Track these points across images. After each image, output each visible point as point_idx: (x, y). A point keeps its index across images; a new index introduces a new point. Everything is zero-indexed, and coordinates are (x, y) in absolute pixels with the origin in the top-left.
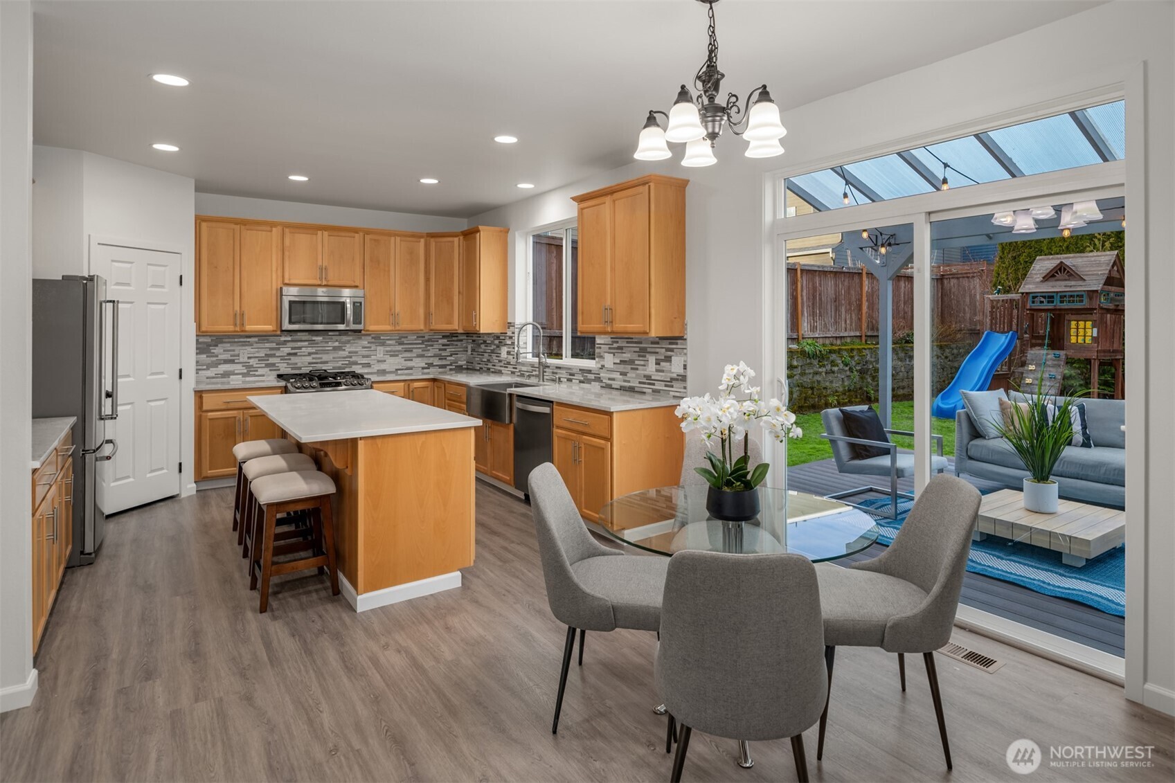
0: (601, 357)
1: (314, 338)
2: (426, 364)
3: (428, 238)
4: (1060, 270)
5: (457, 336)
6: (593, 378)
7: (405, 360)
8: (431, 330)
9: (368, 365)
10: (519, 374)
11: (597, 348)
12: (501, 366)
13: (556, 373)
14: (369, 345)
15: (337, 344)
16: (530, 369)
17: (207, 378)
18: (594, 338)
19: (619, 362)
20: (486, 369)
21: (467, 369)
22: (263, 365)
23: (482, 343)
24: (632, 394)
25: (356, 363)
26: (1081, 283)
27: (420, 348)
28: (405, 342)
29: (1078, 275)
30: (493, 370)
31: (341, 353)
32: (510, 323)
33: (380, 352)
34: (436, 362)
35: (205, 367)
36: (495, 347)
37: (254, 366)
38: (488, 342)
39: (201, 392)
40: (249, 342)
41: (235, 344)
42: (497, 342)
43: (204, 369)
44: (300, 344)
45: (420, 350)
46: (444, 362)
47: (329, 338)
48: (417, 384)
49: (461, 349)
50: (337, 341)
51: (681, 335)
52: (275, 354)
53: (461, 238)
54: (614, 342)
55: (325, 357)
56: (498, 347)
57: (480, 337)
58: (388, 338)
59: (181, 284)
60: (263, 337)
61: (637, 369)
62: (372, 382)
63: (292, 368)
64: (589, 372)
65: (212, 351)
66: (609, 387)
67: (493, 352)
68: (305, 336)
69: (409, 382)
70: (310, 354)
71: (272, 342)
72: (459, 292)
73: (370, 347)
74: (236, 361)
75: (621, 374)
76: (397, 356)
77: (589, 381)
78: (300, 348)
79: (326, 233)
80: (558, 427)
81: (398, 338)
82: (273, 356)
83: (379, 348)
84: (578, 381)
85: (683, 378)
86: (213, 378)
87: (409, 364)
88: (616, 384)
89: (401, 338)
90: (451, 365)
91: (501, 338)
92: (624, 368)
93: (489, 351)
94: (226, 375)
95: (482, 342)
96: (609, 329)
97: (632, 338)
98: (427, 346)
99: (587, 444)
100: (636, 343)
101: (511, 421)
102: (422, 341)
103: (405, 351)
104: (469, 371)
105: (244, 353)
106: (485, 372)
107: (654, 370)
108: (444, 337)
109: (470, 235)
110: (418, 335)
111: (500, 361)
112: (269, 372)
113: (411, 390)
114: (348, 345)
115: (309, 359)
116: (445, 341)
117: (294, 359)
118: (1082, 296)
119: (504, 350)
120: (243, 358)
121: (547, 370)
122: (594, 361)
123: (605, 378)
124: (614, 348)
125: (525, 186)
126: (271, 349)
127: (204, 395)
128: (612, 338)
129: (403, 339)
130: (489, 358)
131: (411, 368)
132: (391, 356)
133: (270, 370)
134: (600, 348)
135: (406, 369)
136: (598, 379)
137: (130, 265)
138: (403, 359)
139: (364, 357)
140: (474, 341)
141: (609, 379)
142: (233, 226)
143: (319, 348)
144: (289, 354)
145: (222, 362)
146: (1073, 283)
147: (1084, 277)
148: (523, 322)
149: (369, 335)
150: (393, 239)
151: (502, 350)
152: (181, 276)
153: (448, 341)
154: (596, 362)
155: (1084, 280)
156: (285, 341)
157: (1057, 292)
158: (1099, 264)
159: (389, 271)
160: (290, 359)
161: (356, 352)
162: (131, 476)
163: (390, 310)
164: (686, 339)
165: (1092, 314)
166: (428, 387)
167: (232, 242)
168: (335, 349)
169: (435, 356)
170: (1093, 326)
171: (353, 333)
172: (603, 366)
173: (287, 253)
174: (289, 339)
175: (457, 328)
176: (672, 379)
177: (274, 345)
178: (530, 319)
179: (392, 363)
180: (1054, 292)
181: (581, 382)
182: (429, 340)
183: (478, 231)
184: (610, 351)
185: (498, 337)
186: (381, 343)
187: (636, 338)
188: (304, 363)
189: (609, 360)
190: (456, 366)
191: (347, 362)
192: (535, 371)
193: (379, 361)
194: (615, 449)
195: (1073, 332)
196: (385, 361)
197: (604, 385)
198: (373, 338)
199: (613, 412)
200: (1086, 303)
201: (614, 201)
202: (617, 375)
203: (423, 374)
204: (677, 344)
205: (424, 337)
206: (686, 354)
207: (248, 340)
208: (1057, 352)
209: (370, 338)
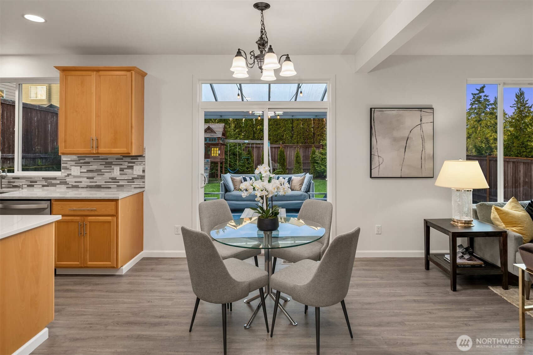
0: (66, 168)
4: (208, 129)
6: (58, 182)
11: (63, 163)
18: (61, 157)
19: (85, 171)
24: (100, 189)
26: (215, 134)
29: (214, 131)
51: (141, 154)
54: (80, 159)
61: (104, 174)
64: (54, 179)
66: (76, 187)
75: (87, 179)
77: (54, 185)
84: (41, 186)
85: (143, 177)
88: (83, 184)
92: (91, 175)
96: (95, 152)
97: (99, 157)
99: (92, 222)
100: (102, 159)
107: (119, 174)
118: (216, 139)
122: (60, 172)
123: (72, 182)
124: (81, 163)
128: (78, 157)
134: (67, 163)
136: (64, 183)
141: (76, 182)
146: (213, 134)
147: (216, 132)
154: (62, 173)
155: (216, 133)
157: (208, 137)
158: (220, 128)
164: (144, 157)
165: (218, 146)
170: (219, 150)
172: (69, 175)
176: (133, 179)
180: (207, 137)
184: (76, 165)
187: (102, 157)
189: (76, 171)
194: (119, 220)
195: (213, 152)
197: (70, 186)
199: (119, 200)
200: (217, 142)
201: (100, 76)
202: (83, 179)
204: (138, 159)
206: (144, 164)
208: (208, 160)
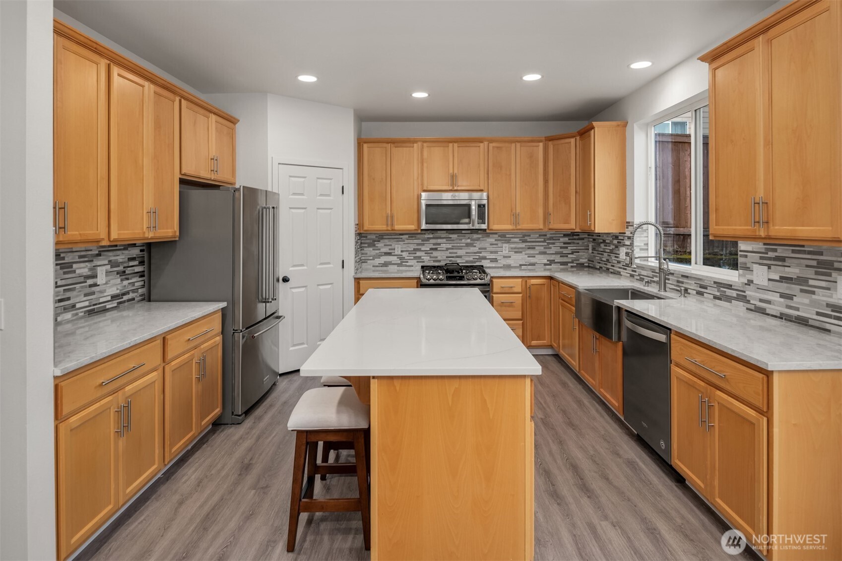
0: (747, 269)
1: (451, 236)
2: (548, 261)
3: (546, 142)
5: (578, 235)
6: (735, 295)
7: (529, 257)
8: (550, 229)
9: (495, 260)
10: (638, 278)
11: (741, 256)
12: (620, 268)
13: (682, 283)
14: (496, 242)
15: (469, 241)
16: (650, 274)
17: (373, 266)
18: (737, 242)
19: (777, 278)
20: (605, 269)
21: (589, 267)
22: (412, 258)
23: (601, 243)
25: (485, 258)
27: (542, 246)
28: (529, 240)
30: (612, 271)
31: (472, 249)
32: (629, 223)
33: (506, 248)
34: (558, 259)
35: (371, 258)
36: (614, 247)
37: (406, 258)
38: (607, 241)
39: (359, 279)
40: (402, 238)
41: (392, 240)
42: (615, 242)
43: (371, 260)
44: (439, 241)
45: (542, 248)
46: (565, 260)
47: (462, 236)
48: (534, 281)
49: (583, 248)
50: (469, 238)
52: (421, 249)
53: (578, 138)
54: (768, 250)
55: (460, 252)
56: (617, 247)
57: (600, 236)
58: (513, 236)
59: (343, 193)
60: (412, 235)
61: (814, 293)
62: (492, 277)
63: (434, 261)
64: (729, 287)
65: (376, 245)
66: (762, 311)
67: (612, 252)
68: (444, 233)
69: (526, 279)
70: (447, 249)
71: (419, 239)
72: (576, 192)
73: (497, 244)
74: (393, 254)
75: (781, 296)
76: (521, 252)
77: (729, 299)
78: (439, 244)
79: (456, 145)
80: (678, 365)
81: (521, 236)
82: (419, 250)
83: (504, 245)
84: (712, 297)
86: (377, 266)
87: (532, 260)
88: (773, 309)
89: (524, 236)
90: (572, 262)
91: (620, 238)
92: (788, 288)
93: (608, 251)
94: (386, 264)
95: (602, 241)
96: (762, 233)
97: (803, 247)
98: (549, 244)
99: (724, 406)
101: (619, 339)
102: (544, 239)
103: (529, 248)
104: (590, 269)
105: (398, 248)
106: (604, 271)
108: (565, 235)
109: (585, 133)
110: (540, 234)
111: (619, 262)
112: (417, 264)
113: (528, 286)
114: (478, 242)
115: (447, 254)
116: (566, 239)
117: (435, 254)
119: (623, 251)
120: (397, 252)
121: (670, 277)
122: (737, 273)
123: (755, 299)
124: (770, 259)
125: (641, 65)
126: (418, 244)
127: (361, 282)
128: (765, 244)
129: (526, 238)
130: (608, 258)
131: (533, 264)
132: (516, 252)
133: (418, 262)
134: (746, 256)
135: (529, 265)
136: (742, 298)
137: (304, 179)
138: (527, 256)
139: (492, 252)
140: (594, 240)
141: (761, 300)
142: (385, 145)
143: (456, 245)
144: (431, 249)
145: (383, 254)
148: (643, 220)
149: (496, 233)
150: (513, 145)
151: (621, 251)
152: (343, 187)
153: (569, 239)
154: (740, 275)
156: (428, 238)
159: (510, 175)
160: (432, 253)
161: (485, 249)
162: (305, 343)
163: (512, 211)
166: (545, 284)
167: (385, 158)
168: (468, 245)
169: (556, 253)
171: (482, 232)
172: (750, 282)
173: (425, 165)
174: (431, 236)
175: (575, 228)
177: (419, 241)
178: (652, 219)
179: (517, 259)
181: (715, 297)
182: (551, 238)
183: (593, 128)
184: (761, 261)
185: (616, 237)
186: (506, 240)
187: (811, 247)
188: (442, 257)
189: (761, 275)
190: (577, 264)
191: (478, 257)
192: (656, 276)
193: (504, 257)
194: (776, 430)
196: (510, 257)
197: (752, 307)
198: (499, 236)
199: (772, 372)
202: (775, 297)
203: (545, 270)
205: (546, 235)
207: (401, 237)
209: (497, 236)
